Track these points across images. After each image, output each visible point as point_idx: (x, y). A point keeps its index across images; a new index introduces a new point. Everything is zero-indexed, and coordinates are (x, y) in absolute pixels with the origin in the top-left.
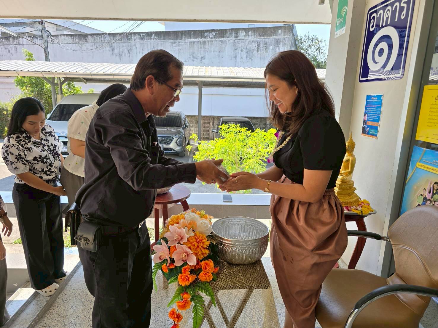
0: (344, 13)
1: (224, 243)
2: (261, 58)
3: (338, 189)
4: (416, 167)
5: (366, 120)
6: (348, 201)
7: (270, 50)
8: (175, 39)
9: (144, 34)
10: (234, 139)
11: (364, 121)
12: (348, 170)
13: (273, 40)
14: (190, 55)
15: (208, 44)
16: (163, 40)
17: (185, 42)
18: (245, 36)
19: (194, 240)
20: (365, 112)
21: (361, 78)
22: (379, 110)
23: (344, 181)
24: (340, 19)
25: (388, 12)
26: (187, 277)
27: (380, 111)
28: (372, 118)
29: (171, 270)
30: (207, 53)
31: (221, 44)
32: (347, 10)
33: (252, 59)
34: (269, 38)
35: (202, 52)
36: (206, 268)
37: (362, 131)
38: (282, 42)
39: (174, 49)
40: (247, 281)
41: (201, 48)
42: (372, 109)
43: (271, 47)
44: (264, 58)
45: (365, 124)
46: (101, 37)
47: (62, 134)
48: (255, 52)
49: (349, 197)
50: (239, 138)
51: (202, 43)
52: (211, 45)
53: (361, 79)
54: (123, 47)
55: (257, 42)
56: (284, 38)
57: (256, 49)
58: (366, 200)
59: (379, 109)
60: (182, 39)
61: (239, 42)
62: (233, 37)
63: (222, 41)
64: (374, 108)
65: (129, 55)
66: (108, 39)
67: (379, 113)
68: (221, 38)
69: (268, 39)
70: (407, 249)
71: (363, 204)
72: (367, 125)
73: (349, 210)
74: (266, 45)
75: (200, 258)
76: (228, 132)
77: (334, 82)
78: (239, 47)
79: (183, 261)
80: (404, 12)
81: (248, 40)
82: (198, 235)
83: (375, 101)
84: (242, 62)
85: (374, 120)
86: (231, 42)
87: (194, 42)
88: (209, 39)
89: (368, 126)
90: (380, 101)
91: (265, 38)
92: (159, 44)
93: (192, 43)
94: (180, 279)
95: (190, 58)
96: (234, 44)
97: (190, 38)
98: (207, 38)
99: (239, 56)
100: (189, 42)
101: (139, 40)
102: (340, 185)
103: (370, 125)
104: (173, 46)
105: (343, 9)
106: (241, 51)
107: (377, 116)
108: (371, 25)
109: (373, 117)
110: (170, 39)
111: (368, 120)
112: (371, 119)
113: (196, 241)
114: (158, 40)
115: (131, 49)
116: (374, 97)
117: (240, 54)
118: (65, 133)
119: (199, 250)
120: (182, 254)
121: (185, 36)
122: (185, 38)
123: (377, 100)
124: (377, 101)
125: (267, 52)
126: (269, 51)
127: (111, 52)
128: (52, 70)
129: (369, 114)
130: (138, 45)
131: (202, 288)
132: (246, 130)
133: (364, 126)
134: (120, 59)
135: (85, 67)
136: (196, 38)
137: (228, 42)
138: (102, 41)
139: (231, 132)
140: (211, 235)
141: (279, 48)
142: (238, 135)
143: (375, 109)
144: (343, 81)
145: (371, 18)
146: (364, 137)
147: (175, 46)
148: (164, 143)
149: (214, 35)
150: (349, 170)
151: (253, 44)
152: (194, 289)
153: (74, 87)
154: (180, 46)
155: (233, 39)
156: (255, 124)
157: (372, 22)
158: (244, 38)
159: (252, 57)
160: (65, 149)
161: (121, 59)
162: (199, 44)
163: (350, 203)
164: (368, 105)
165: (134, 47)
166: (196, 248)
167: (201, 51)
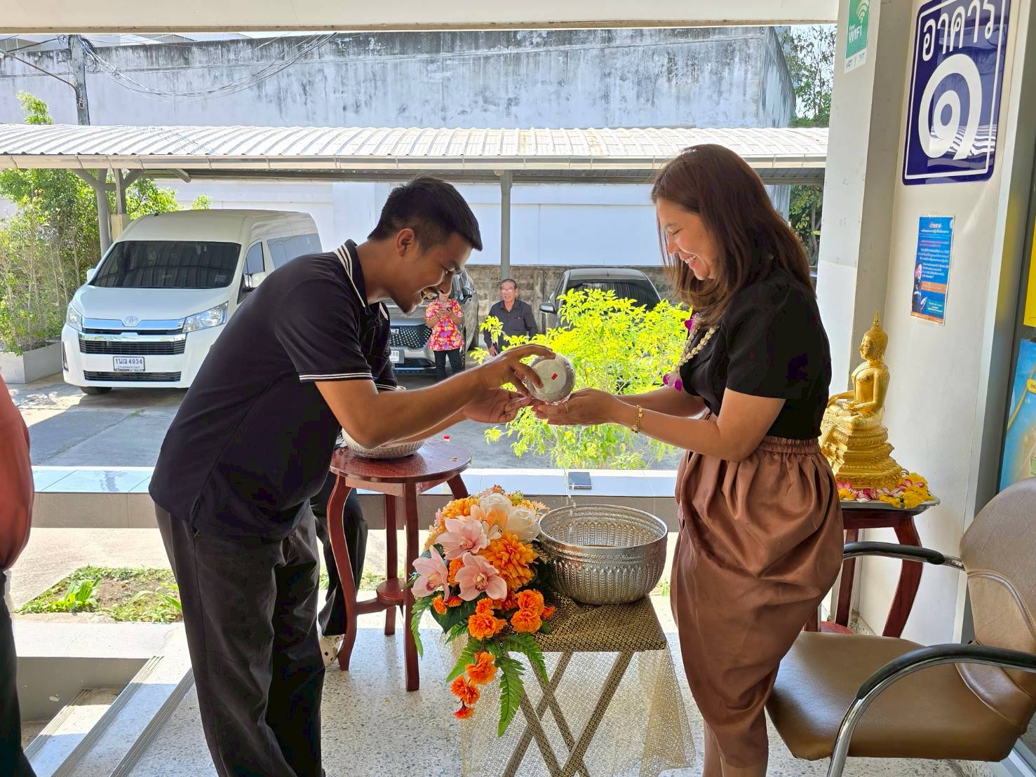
0: (863, 14)
1: (566, 555)
2: (678, 98)
3: (846, 447)
4: (1026, 390)
5: (920, 278)
6: (871, 476)
7: (706, 74)
8: (434, 50)
9: (347, 40)
10: (599, 331)
11: (916, 281)
12: (872, 400)
13: (712, 48)
14: (476, 95)
15: (528, 63)
16: (401, 54)
17: (462, 57)
18: (632, 35)
19: (501, 546)
20: (918, 257)
21: (908, 174)
22: (946, 255)
23: (860, 428)
24: (856, 27)
25: (959, 20)
26: (487, 621)
27: (947, 257)
28: (932, 273)
29: (452, 611)
30: (525, 87)
31: (564, 63)
32: (868, 7)
33: (653, 103)
34: (701, 40)
35: (511, 86)
36: (526, 604)
37: (911, 304)
38: (740, 51)
39: (431, 78)
40: (615, 633)
41: (506, 74)
42: (932, 251)
43: (708, 67)
44: (689, 97)
45: (917, 288)
46: (228, 51)
47: (127, 322)
48: (662, 81)
49: (873, 467)
50: (613, 327)
51: (510, 60)
52: (536, 64)
53: (907, 177)
54: (288, 76)
55: (669, 54)
56: (746, 41)
57: (666, 74)
58: (918, 473)
59: (946, 252)
60: (453, 50)
61: (614, 54)
62: (597, 40)
63: (566, 54)
64: (934, 248)
65: (306, 99)
66: (246, 56)
67: (946, 261)
68: (565, 44)
69: (697, 44)
70: (994, 579)
71: (908, 484)
72: (922, 291)
73: (871, 499)
74: (694, 62)
75: (513, 586)
76: (583, 312)
77: (844, 183)
78: (616, 69)
79: (479, 589)
80: (991, 24)
81: (640, 48)
82: (509, 538)
83: (938, 231)
84: (624, 111)
85: (937, 279)
86: (593, 54)
87: (487, 58)
88: (529, 49)
89: (924, 294)
90: (948, 232)
91: (691, 40)
92: (389, 66)
93: (482, 61)
94: (473, 625)
95: (476, 102)
96: (601, 61)
97: (477, 48)
98: (525, 46)
99: (615, 95)
100: (474, 60)
101: (332, 58)
102: (850, 437)
103: (929, 290)
104: (427, 70)
105: (860, 4)
106: (623, 79)
107: (942, 268)
108: (926, 46)
109: (935, 271)
110: (420, 51)
111: (923, 279)
112: (930, 277)
113: (504, 548)
114: (387, 54)
115: (310, 81)
116: (936, 220)
117: (618, 88)
118: (137, 319)
119: (511, 569)
120: (475, 576)
121: (461, 40)
122: (461, 47)
123: (942, 229)
124: (941, 231)
125: (696, 80)
126: (704, 78)
127: (255, 92)
128: (105, 150)
129: (924, 264)
130: (330, 71)
131: (519, 645)
132: (633, 304)
133: (916, 293)
134: (281, 112)
135: (191, 138)
136: (494, 47)
137: (585, 54)
138: (229, 61)
139: (591, 312)
140: (537, 540)
141: (730, 69)
142: (610, 318)
143: (937, 251)
144: (864, 182)
145: (925, 30)
146: (917, 319)
147: (435, 71)
148: (407, 345)
149: (544, 35)
150: (874, 402)
151: (656, 58)
152: (502, 648)
153: (155, 192)
154: (447, 71)
155: (599, 46)
156: (664, 286)
157: (927, 39)
158: (628, 42)
159: (653, 94)
160: (136, 365)
161: (284, 110)
162: (502, 63)
163: (877, 482)
164: (922, 241)
165: (319, 77)
166: (506, 564)
167: (507, 81)
